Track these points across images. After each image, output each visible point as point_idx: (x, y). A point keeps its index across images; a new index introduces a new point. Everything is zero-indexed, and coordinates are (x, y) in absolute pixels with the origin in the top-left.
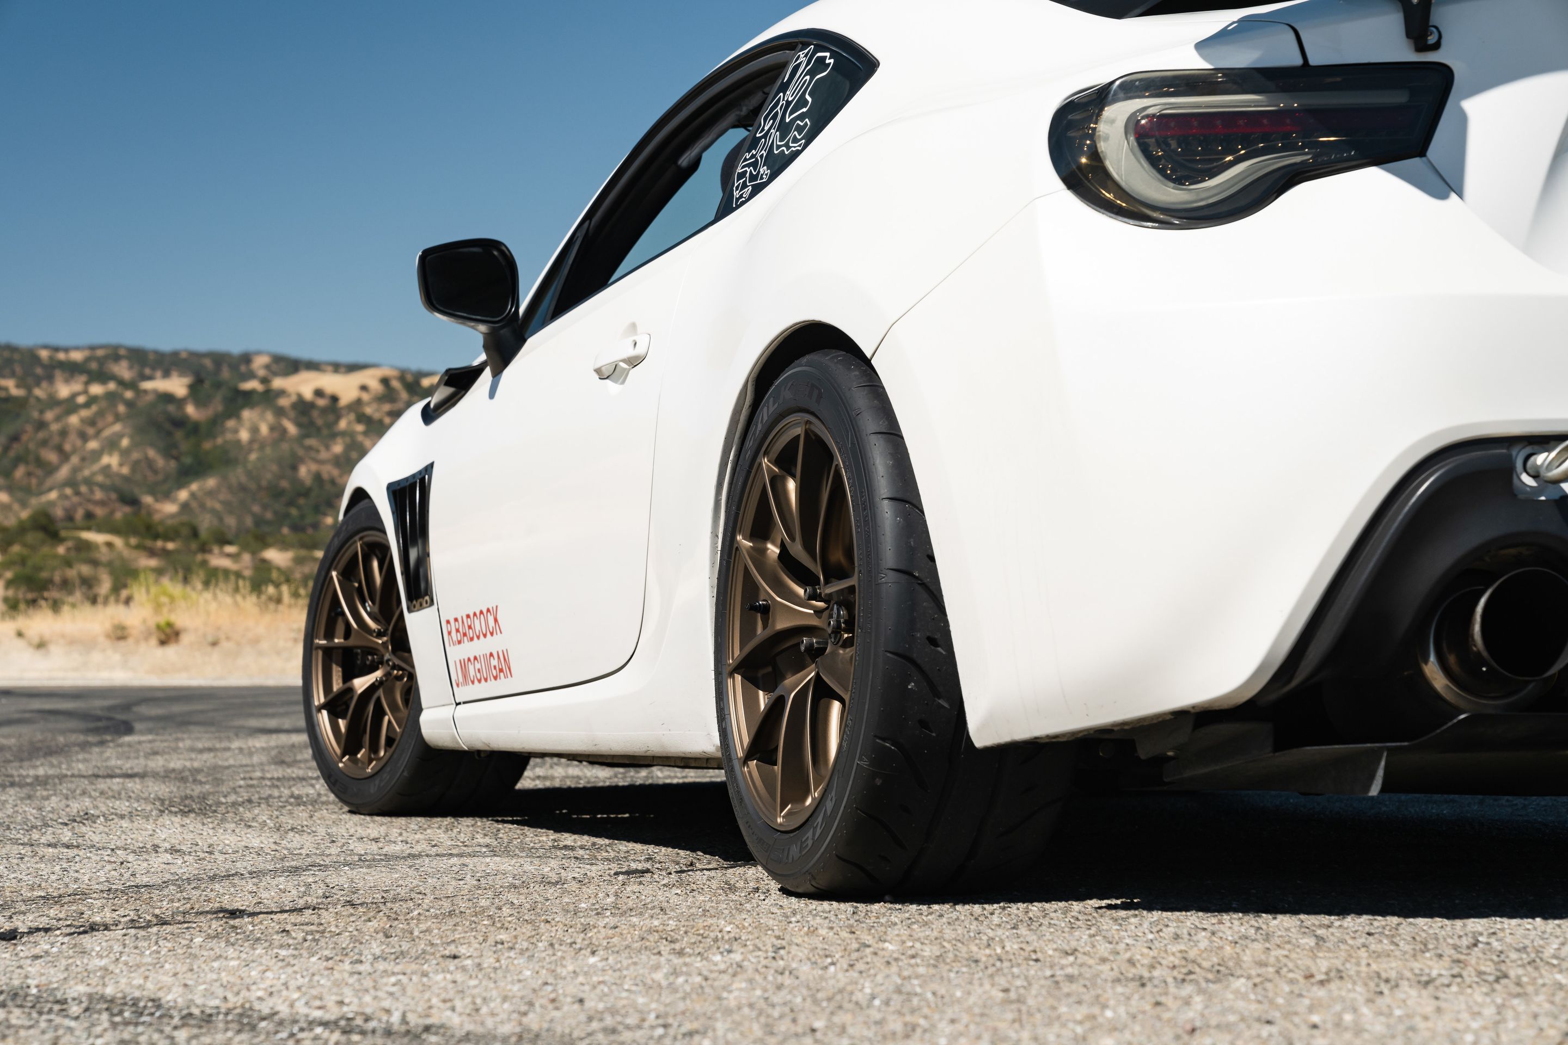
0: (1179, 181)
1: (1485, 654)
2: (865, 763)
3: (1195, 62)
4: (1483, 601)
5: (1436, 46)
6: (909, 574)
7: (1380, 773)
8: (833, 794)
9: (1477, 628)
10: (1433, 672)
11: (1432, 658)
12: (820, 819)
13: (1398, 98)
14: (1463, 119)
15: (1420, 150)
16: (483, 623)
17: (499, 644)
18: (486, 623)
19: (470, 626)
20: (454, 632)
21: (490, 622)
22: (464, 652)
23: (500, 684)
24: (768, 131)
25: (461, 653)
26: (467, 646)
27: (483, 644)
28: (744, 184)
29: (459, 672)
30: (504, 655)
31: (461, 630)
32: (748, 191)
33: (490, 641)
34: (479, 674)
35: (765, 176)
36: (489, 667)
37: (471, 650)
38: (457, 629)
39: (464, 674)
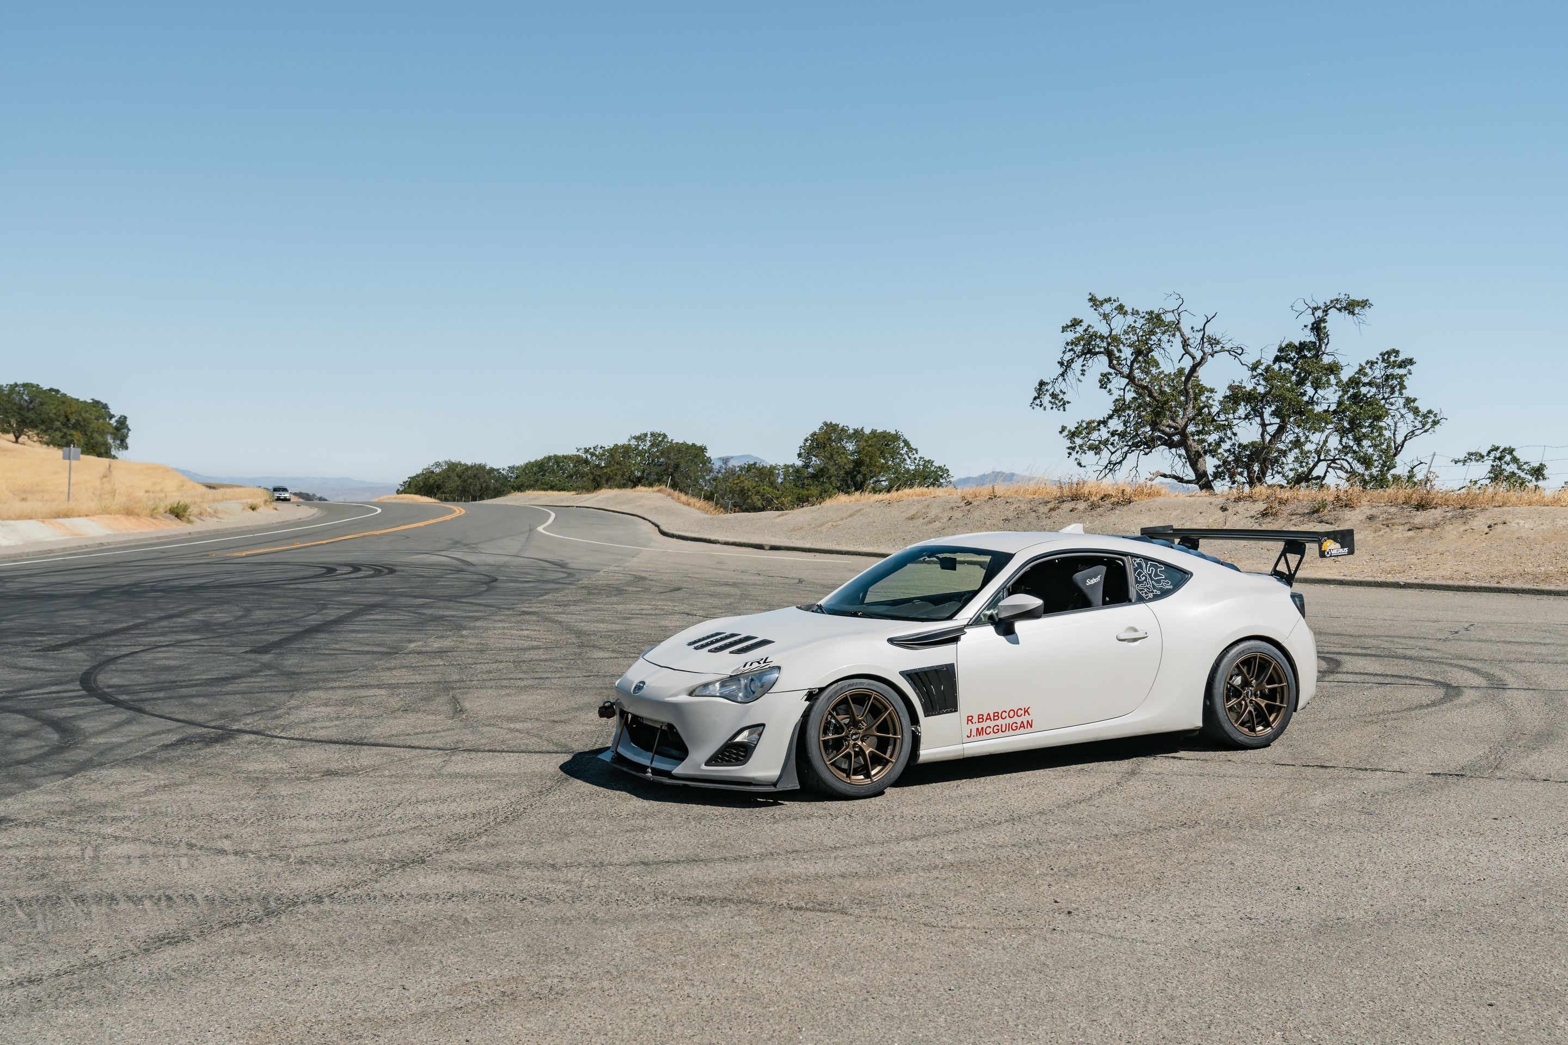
16: (1012, 714)
17: (1025, 719)
18: (1016, 713)
19: (997, 716)
20: (975, 720)
21: (1020, 712)
22: (984, 725)
23: (1017, 732)
24: (1146, 580)
25: (980, 726)
26: (989, 723)
27: (1008, 721)
28: (1146, 593)
29: (974, 733)
30: (1028, 722)
31: (985, 718)
32: (1151, 595)
33: (1016, 719)
34: (998, 730)
35: (1158, 593)
36: (1009, 727)
37: (992, 724)
38: (981, 718)
39: (980, 732)
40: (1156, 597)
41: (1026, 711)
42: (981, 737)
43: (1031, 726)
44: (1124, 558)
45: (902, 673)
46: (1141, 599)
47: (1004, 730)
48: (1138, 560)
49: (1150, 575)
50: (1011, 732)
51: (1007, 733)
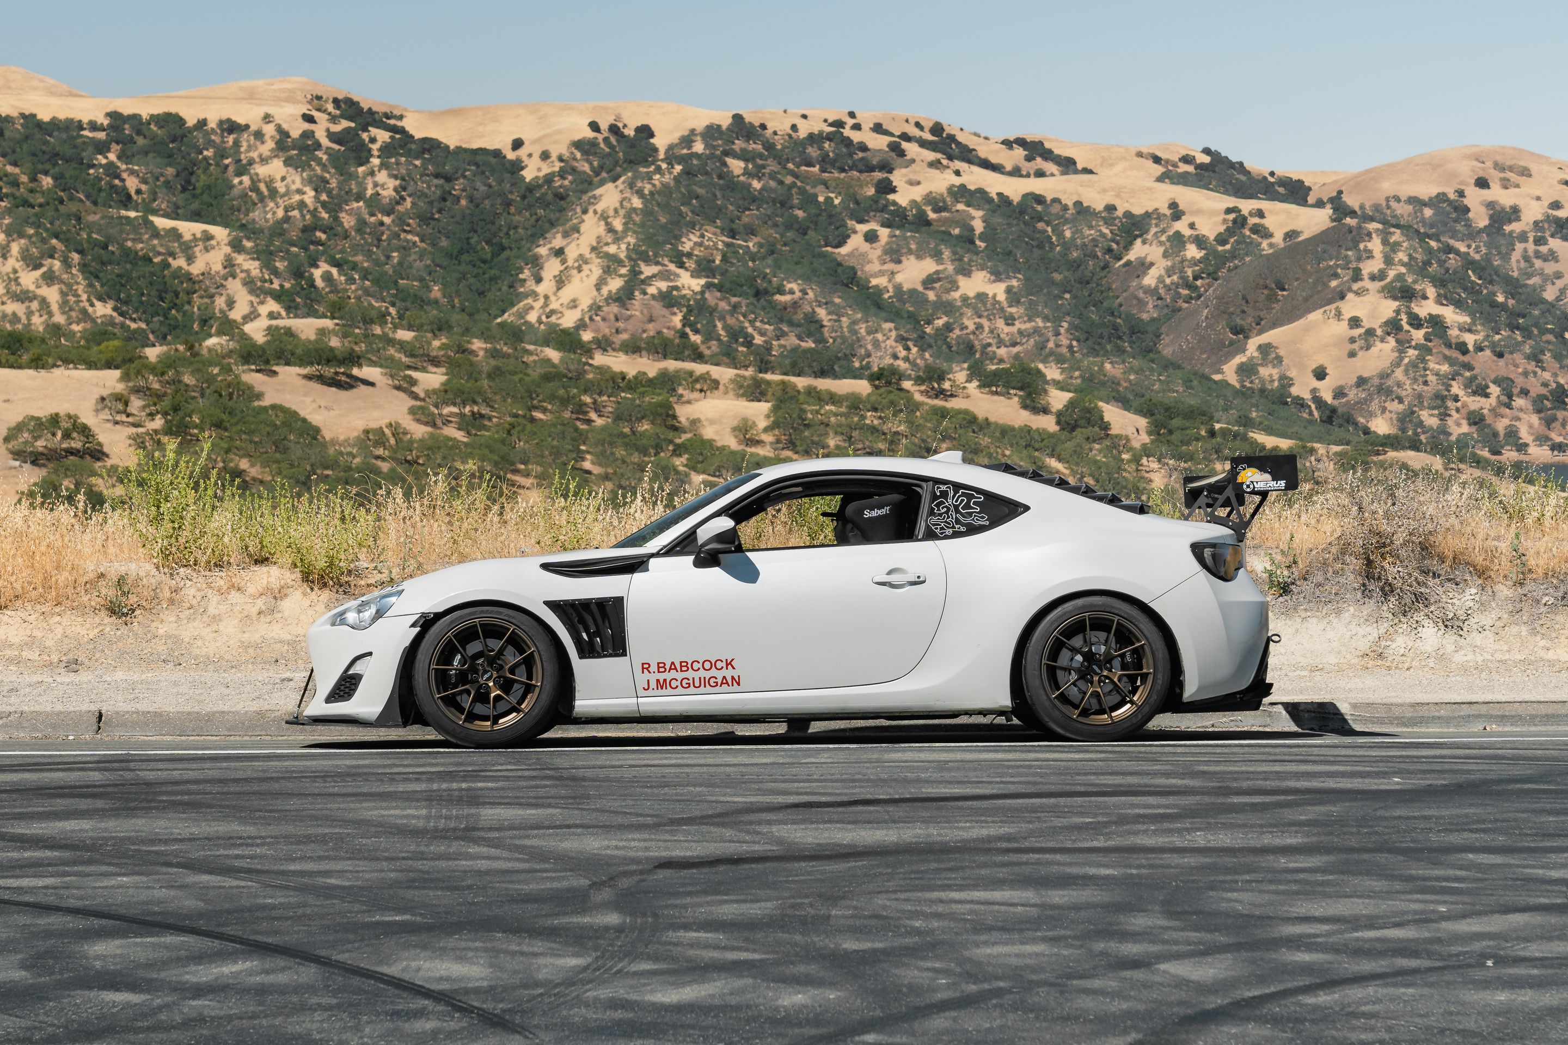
16: (707, 665)
17: (729, 673)
18: (713, 665)
19: (684, 666)
20: (654, 668)
21: (719, 665)
22: (668, 676)
23: (718, 689)
24: (947, 512)
25: (661, 677)
26: (673, 674)
27: (702, 673)
28: (942, 529)
29: (653, 684)
30: (733, 678)
31: (668, 667)
32: (949, 532)
33: (714, 672)
34: (688, 684)
35: (963, 529)
36: (705, 682)
37: (680, 676)
38: (661, 667)
39: (661, 685)
40: (956, 535)
41: (729, 664)
42: (664, 692)
43: (739, 684)
44: (924, 484)
45: (547, 603)
46: (931, 535)
47: (697, 684)
48: (943, 488)
49: (956, 507)
50: (708, 689)
51: (702, 689)
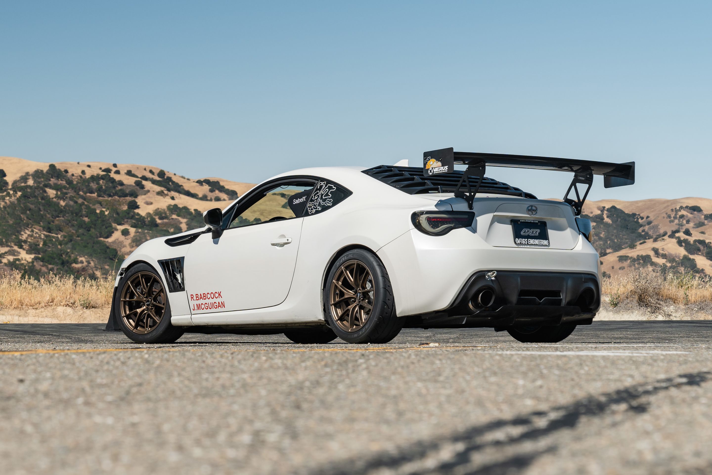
0: (434, 228)
1: (481, 303)
2: (376, 319)
3: (436, 209)
4: (481, 295)
5: (473, 209)
6: (385, 288)
7: (465, 320)
8: (368, 325)
9: (480, 299)
10: (470, 305)
11: (470, 303)
12: (364, 329)
13: (466, 216)
14: (476, 220)
15: (470, 225)
16: (212, 295)
17: (219, 300)
19: (205, 296)
20: (195, 298)
21: (216, 295)
22: (200, 302)
23: (218, 310)
27: (211, 301)
29: (196, 307)
30: (222, 303)
31: (199, 297)
32: (314, 211)
33: (215, 300)
35: (320, 209)
36: (213, 306)
37: (203, 301)
41: (220, 295)
42: (200, 311)
43: (224, 307)
44: (317, 182)
45: (159, 262)
47: (209, 307)
48: (322, 184)
49: (322, 195)
50: (215, 310)
51: (212, 310)
